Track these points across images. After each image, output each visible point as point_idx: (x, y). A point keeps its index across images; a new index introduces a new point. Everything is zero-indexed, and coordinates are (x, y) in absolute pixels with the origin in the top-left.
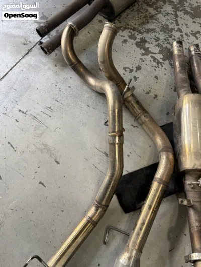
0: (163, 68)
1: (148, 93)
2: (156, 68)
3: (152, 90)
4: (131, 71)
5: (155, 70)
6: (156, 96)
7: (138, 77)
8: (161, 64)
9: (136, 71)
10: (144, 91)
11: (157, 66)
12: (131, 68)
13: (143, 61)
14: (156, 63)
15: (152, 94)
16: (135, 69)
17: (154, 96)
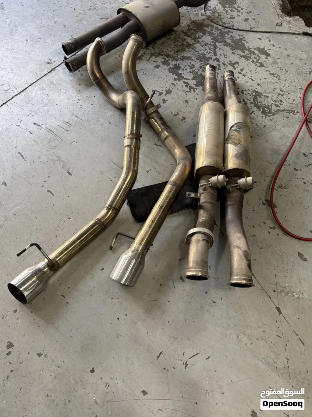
0: (195, 93)
1: (176, 115)
2: (187, 93)
3: (180, 113)
4: (161, 94)
5: (186, 94)
6: (184, 119)
7: (167, 100)
8: (194, 90)
9: (166, 95)
10: (172, 113)
11: (189, 91)
12: (161, 91)
13: (175, 86)
14: (188, 89)
15: (180, 117)
16: (164, 92)
17: (182, 118)
